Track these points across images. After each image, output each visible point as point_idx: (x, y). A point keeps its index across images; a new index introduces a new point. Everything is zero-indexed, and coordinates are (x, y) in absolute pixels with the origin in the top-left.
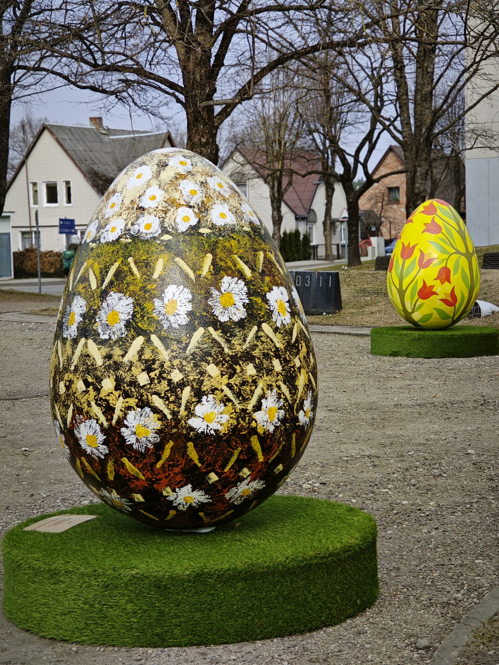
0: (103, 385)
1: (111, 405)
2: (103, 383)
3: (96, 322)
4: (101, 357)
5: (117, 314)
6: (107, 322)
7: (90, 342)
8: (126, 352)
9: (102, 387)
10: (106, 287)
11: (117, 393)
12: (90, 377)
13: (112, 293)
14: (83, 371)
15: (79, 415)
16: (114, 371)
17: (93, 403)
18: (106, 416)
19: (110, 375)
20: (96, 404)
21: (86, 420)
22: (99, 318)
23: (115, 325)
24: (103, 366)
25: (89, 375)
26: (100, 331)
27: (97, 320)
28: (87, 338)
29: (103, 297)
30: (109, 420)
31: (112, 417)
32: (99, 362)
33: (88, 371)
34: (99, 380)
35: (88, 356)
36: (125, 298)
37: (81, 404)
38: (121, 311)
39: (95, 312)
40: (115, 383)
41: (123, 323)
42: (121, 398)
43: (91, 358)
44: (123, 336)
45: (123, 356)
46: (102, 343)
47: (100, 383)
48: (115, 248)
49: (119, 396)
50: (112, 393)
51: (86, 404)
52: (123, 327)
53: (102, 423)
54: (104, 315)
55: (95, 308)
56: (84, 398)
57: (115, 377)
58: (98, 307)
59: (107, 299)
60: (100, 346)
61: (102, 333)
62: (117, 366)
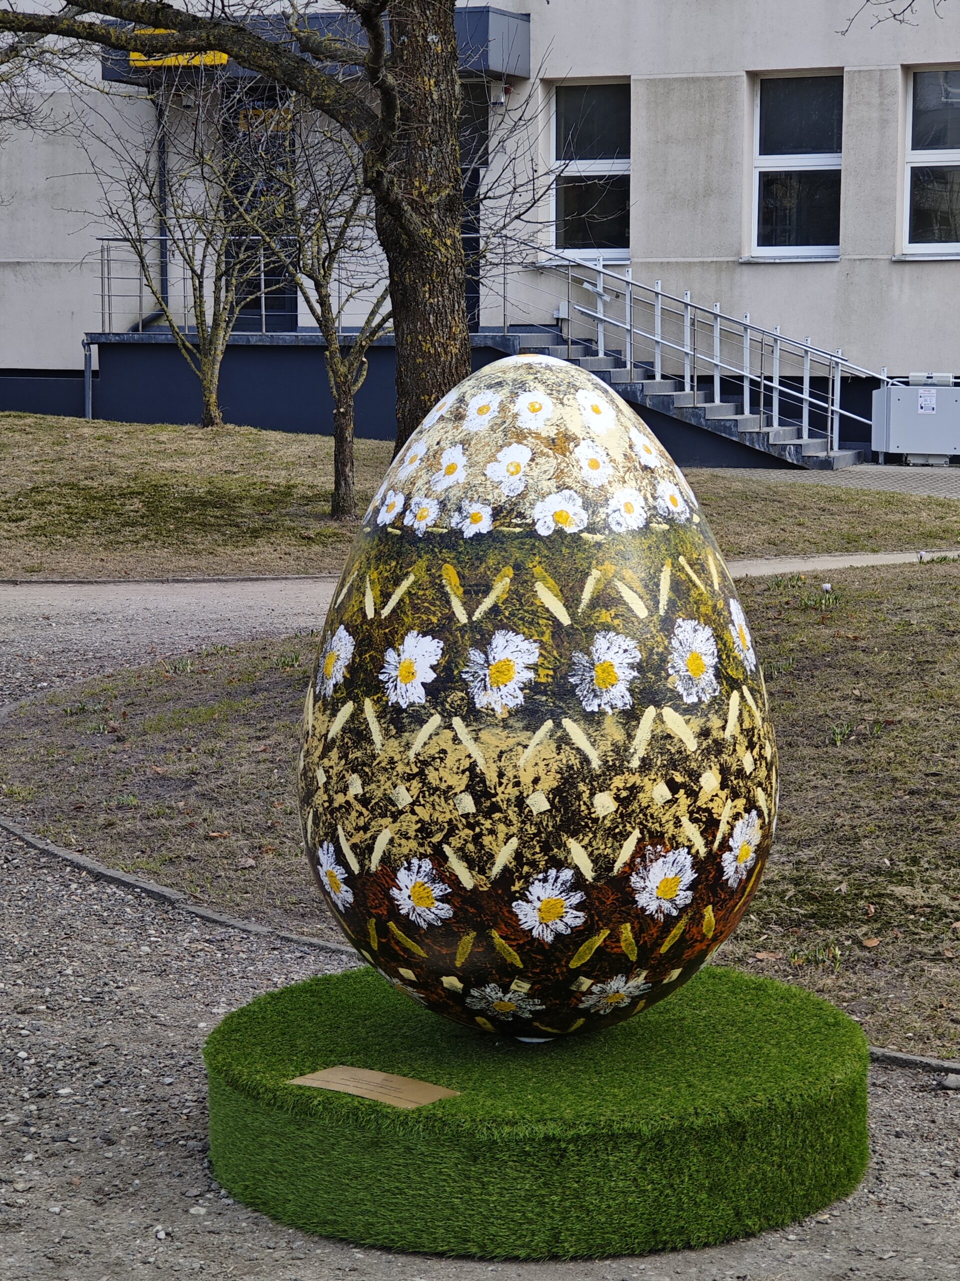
0: (702, 784)
1: (715, 816)
2: (702, 780)
3: (669, 675)
4: (692, 736)
5: (698, 658)
6: (688, 673)
7: (668, 712)
8: (726, 721)
9: (701, 788)
10: (666, 612)
11: (723, 794)
12: (678, 774)
13: (679, 621)
14: (664, 766)
15: (654, 845)
16: (716, 757)
17: (685, 820)
18: (705, 838)
19: (712, 764)
20: (690, 820)
21: (668, 851)
22: (673, 667)
23: (702, 676)
24: (699, 751)
25: (676, 770)
26: (680, 689)
27: (671, 671)
28: (658, 705)
29: (668, 630)
30: (709, 844)
31: (714, 837)
32: (691, 745)
33: (673, 764)
34: (695, 776)
35: (669, 736)
36: (701, 628)
37: (661, 825)
38: (703, 651)
39: (663, 660)
40: (720, 777)
41: (711, 671)
42: (729, 800)
43: (676, 740)
44: (717, 694)
45: (724, 728)
46: (688, 711)
47: (697, 781)
48: (650, 542)
49: (727, 799)
50: (717, 795)
51: (672, 822)
52: (713, 678)
53: (698, 852)
54: (680, 662)
55: (661, 650)
56: (668, 814)
57: (718, 767)
58: (666, 648)
59: (676, 632)
60: (687, 717)
61: (685, 694)
62: (718, 747)
